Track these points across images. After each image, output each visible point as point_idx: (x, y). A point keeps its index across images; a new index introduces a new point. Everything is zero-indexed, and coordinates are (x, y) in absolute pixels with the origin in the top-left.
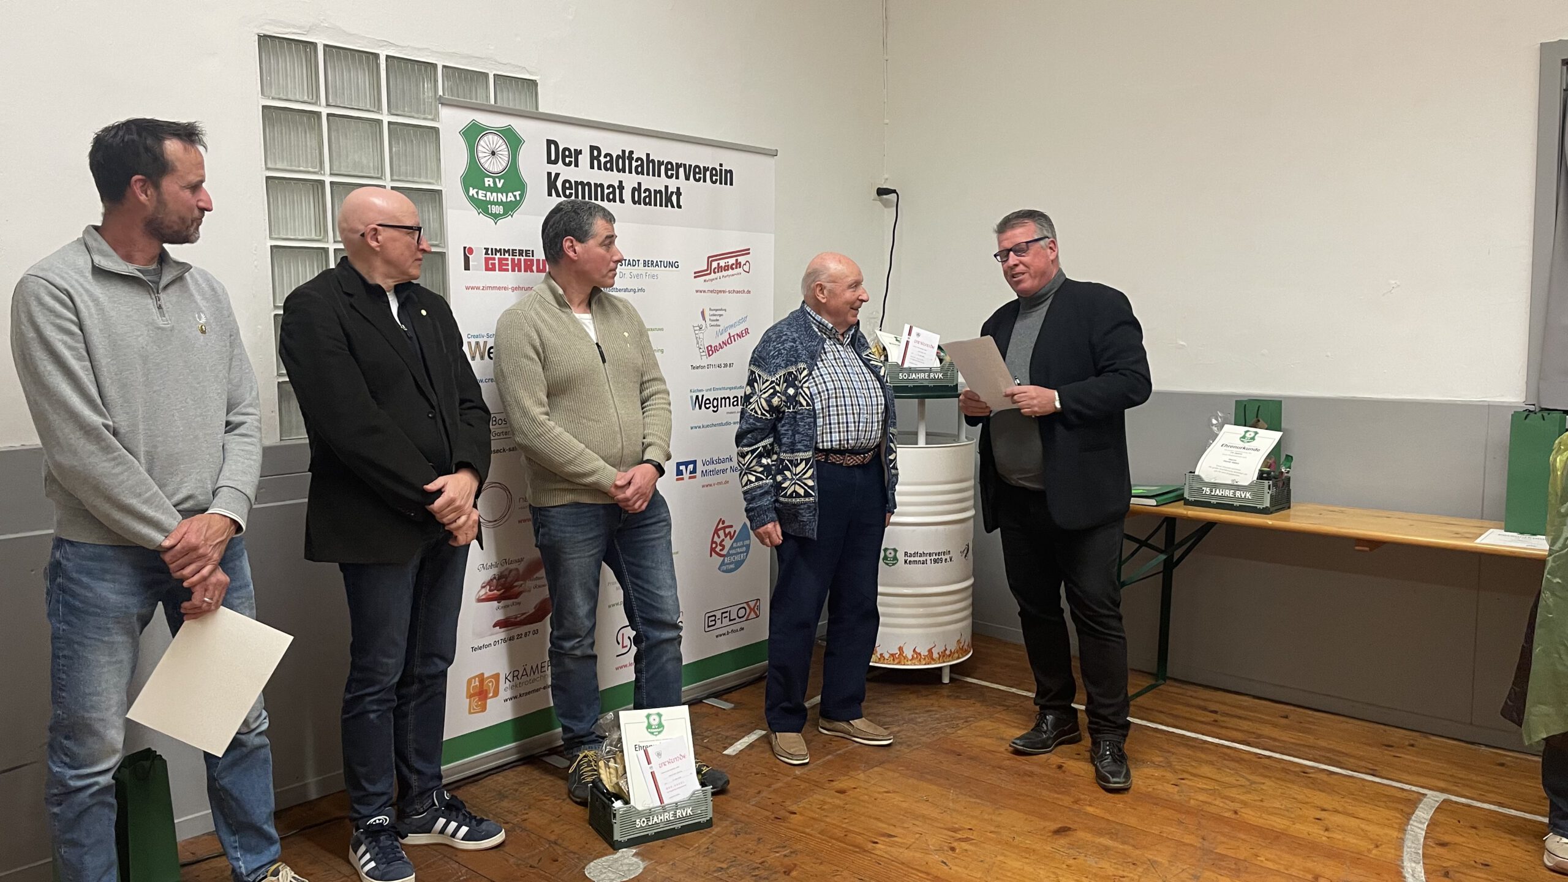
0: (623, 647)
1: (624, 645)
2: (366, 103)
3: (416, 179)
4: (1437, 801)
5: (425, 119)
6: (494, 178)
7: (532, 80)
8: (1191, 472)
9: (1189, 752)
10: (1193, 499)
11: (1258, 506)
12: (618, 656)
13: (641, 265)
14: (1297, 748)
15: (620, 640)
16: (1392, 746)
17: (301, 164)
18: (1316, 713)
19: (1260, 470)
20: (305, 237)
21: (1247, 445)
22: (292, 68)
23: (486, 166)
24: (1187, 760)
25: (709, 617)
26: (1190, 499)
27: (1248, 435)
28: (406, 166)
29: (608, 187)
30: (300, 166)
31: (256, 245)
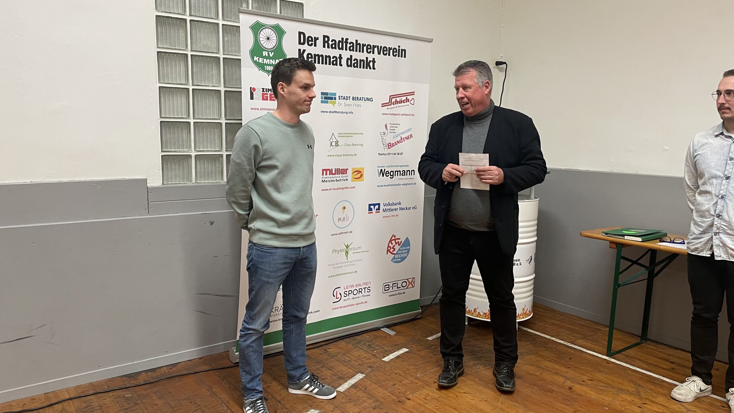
0: (337, 298)
1: (337, 297)
2: (211, 15)
3: (237, 54)
6: (268, 52)
7: (300, 3)
12: (333, 303)
13: (351, 99)
15: (335, 295)
17: (177, 46)
20: (178, 83)
23: (264, 45)
25: (385, 286)
28: (232, 47)
29: (333, 58)
30: (175, 47)
31: (151, 86)
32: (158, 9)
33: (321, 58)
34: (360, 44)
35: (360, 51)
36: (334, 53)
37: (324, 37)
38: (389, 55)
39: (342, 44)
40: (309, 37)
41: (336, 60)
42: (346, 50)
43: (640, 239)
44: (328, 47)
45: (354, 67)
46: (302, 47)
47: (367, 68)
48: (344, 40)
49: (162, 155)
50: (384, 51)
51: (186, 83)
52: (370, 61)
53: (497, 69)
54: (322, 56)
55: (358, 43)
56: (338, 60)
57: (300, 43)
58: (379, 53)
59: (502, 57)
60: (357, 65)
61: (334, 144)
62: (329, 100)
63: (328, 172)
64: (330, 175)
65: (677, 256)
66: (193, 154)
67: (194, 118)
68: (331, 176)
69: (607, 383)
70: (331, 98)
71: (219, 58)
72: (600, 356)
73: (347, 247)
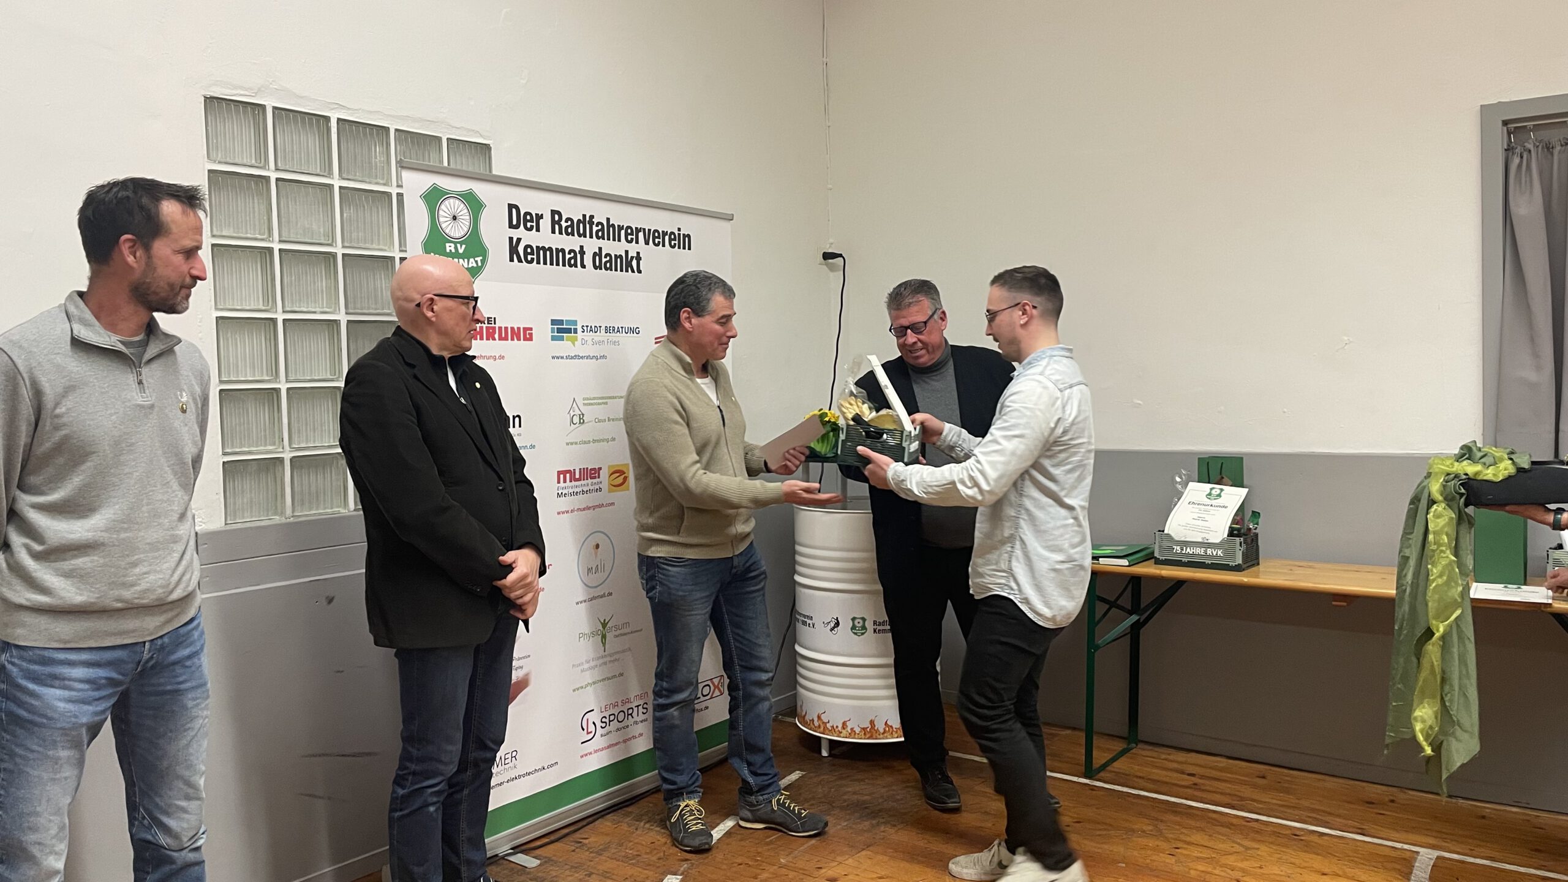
0: (588, 733)
1: (589, 731)
2: (316, 168)
3: (367, 245)
4: (1430, 859)
5: (377, 183)
6: (455, 243)
7: (485, 144)
8: (1159, 531)
9: (1178, 819)
10: (1164, 558)
11: (1231, 564)
12: (582, 743)
13: (603, 331)
14: (1282, 809)
15: (585, 727)
16: (1373, 803)
17: (249, 231)
18: (1292, 772)
19: (1230, 527)
20: (252, 307)
21: (1214, 502)
22: (239, 131)
23: (447, 231)
24: (1178, 827)
26: (1161, 558)
27: (1213, 492)
28: (358, 232)
29: (570, 252)
30: (247, 233)
31: (200, 316)
32: (211, 157)
33: (548, 253)
34: (613, 225)
35: (614, 240)
36: (570, 243)
37: (553, 212)
38: (664, 245)
39: (583, 226)
40: (526, 214)
41: (575, 258)
42: (591, 237)
43: (1125, 562)
44: (561, 233)
45: (606, 269)
46: (515, 234)
47: (627, 271)
48: (588, 219)
49: (224, 462)
50: (655, 237)
51: (269, 308)
52: (632, 258)
53: (825, 267)
54: (550, 249)
55: (611, 223)
56: (579, 256)
57: (511, 226)
58: (647, 243)
59: (832, 244)
60: (611, 265)
61: (576, 420)
62: (565, 335)
63: (568, 475)
64: (571, 481)
65: (1182, 585)
66: (287, 456)
67: (287, 381)
68: (574, 483)
69: (1106, 824)
70: (569, 331)
71: (334, 256)
72: (1075, 779)
73: (604, 625)
